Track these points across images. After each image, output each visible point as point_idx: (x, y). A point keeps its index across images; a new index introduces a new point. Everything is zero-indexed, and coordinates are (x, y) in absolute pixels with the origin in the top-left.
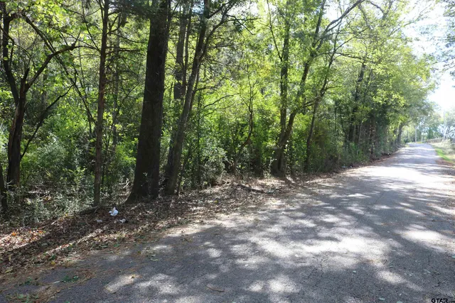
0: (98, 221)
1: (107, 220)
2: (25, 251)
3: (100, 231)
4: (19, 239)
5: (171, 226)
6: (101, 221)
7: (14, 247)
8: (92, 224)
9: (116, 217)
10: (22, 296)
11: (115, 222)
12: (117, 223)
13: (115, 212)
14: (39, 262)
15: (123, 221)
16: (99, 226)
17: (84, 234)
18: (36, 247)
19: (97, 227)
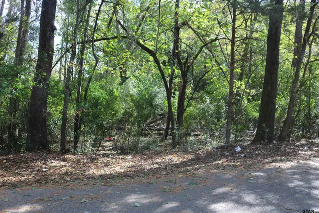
0: (226, 154)
1: (232, 154)
2: (177, 166)
3: (225, 160)
4: (177, 158)
5: (273, 161)
6: (228, 154)
7: (173, 163)
8: (222, 155)
9: (238, 153)
10: (165, 187)
11: (237, 155)
12: (239, 156)
13: (239, 149)
14: (181, 172)
15: (243, 155)
16: (226, 157)
17: (214, 160)
18: (184, 164)
19: (224, 158)
